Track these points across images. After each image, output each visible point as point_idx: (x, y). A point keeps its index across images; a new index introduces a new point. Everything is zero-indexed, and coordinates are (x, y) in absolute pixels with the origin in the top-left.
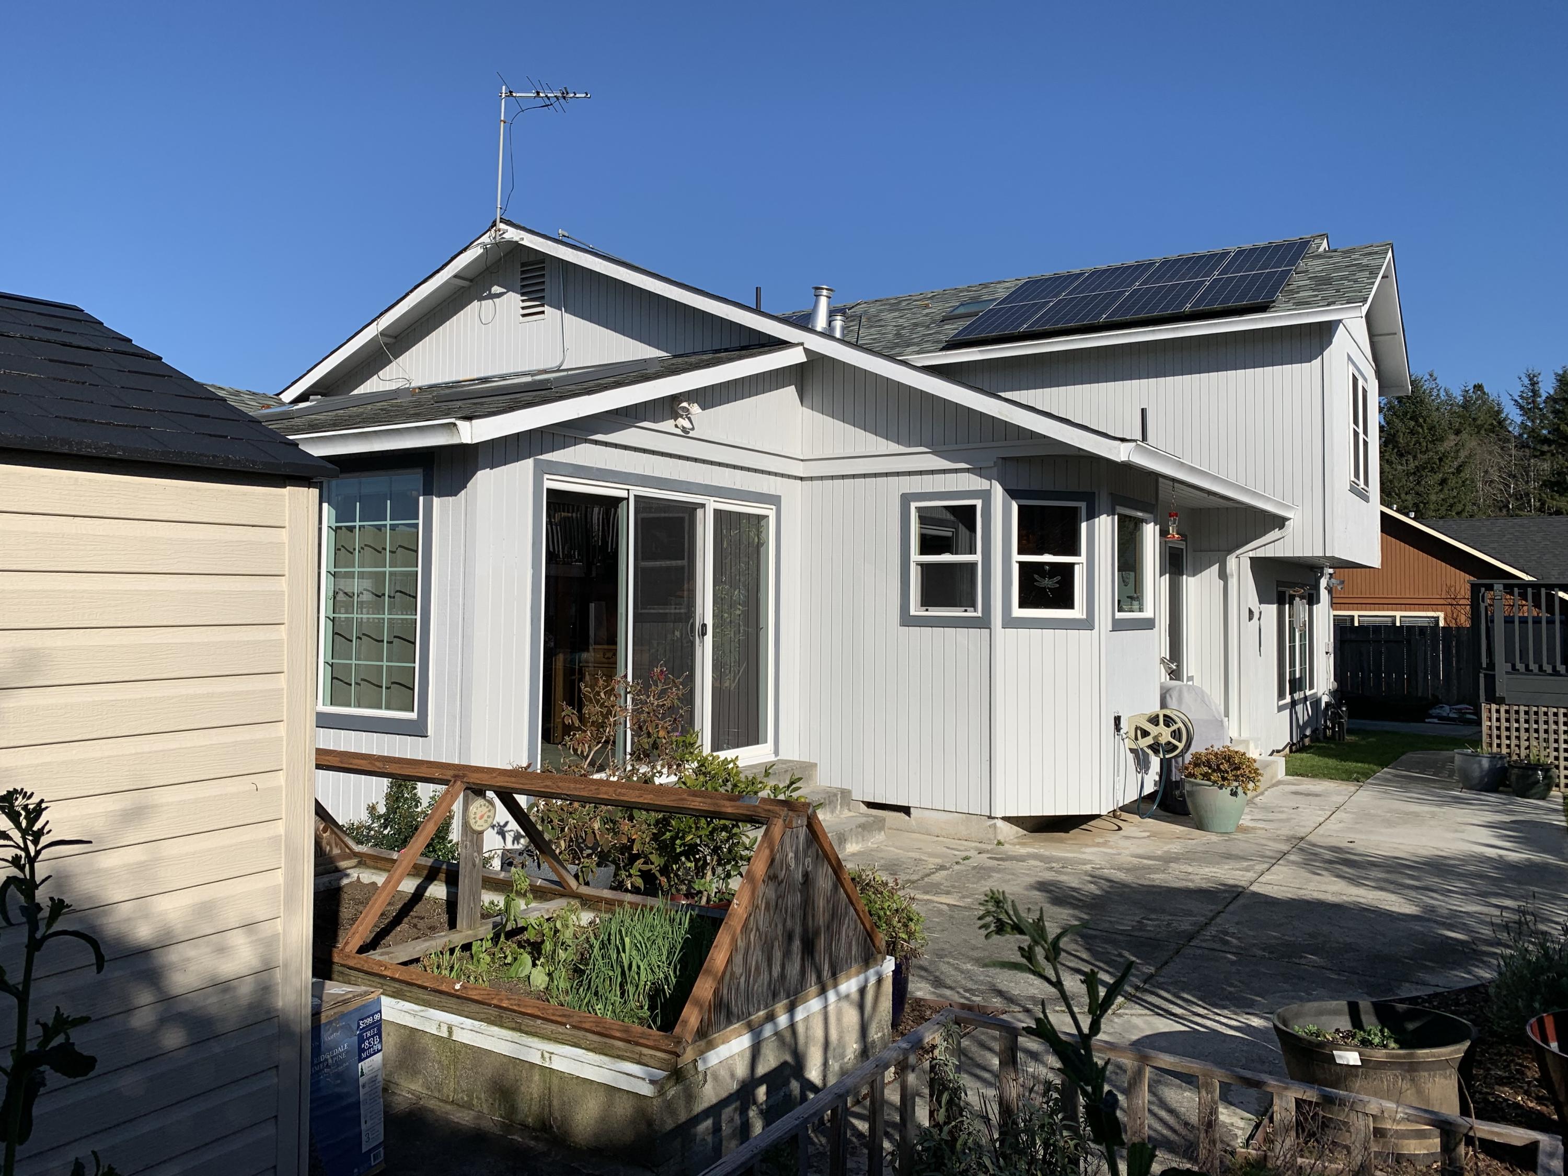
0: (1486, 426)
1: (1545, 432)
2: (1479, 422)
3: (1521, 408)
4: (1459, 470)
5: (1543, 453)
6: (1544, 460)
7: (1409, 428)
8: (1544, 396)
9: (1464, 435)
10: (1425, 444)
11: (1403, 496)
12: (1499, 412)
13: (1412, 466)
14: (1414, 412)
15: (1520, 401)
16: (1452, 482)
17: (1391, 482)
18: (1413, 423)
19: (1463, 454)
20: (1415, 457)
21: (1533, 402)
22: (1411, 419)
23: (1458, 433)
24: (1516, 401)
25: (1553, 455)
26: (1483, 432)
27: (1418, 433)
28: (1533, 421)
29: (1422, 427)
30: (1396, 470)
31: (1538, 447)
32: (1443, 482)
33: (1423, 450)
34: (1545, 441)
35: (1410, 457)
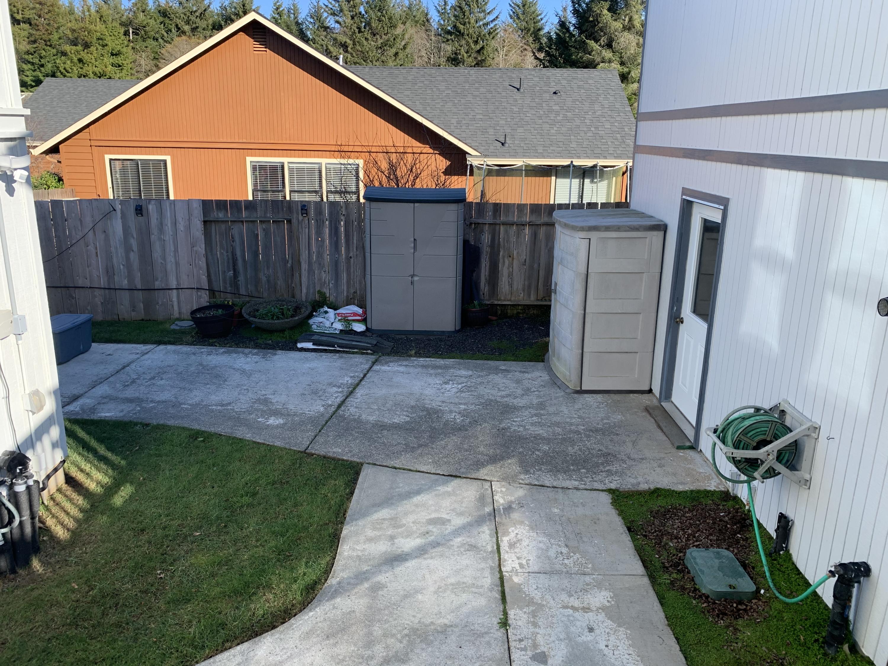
0: (420, 22)
1: (449, 28)
2: (416, 19)
3: (439, 12)
4: (405, 48)
5: (448, 40)
6: (449, 44)
7: (378, 17)
8: (450, 5)
9: (408, 24)
10: (386, 28)
11: (374, 62)
12: (427, 14)
13: (380, 41)
14: (380, 6)
15: (438, 7)
16: (401, 55)
17: (367, 52)
18: (379, 14)
19: (407, 36)
20: (381, 37)
21: (445, 8)
22: (379, 10)
23: (404, 23)
24: (436, 7)
25: (453, 41)
26: (418, 25)
27: (383, 21)
28: (444, 21)
29: (384, 16)
30: (370, 45)
31: (446, 36)
32: (396, 54)
33: (386, 32)
34: (449, 33)
35: (378, 36)
